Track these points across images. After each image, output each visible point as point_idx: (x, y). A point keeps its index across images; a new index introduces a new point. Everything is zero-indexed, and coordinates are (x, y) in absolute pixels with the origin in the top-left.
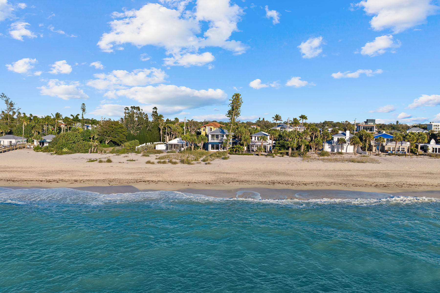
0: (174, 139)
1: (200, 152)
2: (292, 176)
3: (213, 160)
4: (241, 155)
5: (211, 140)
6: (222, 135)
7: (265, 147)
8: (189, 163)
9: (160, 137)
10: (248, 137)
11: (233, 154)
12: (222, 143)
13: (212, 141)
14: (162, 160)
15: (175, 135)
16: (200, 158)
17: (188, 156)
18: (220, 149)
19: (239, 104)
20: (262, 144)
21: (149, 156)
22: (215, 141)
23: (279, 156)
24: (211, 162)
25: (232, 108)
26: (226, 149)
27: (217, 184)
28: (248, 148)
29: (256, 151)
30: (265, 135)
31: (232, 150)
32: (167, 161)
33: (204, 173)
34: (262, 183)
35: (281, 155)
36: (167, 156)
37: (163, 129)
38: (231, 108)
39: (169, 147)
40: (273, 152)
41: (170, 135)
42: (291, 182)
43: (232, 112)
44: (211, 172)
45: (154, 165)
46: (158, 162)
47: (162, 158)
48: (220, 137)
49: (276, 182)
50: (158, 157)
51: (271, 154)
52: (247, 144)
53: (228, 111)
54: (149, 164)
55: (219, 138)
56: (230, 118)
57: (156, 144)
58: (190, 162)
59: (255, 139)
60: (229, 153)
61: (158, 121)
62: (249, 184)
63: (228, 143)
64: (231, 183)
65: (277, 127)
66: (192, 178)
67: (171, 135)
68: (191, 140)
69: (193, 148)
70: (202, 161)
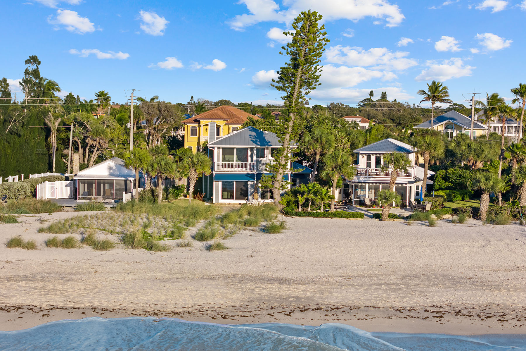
0: (96, 162)
1: (186, 208)
2: (498, 288)
3: (232, 234)
4: (324, 216)
5: (220, 167)
6: (258, 150)
7: (402, 191)
8: (151, 247)
9: (50, 156)
10: (345, 157)
11: (297, 214)
12: (259, 176)
13: (226, 169)
14: (62, 237)
15: (98, 149)
16: (185, 229)
17: (145, 220)
18: (250, 198)
19: (315, 45)
20: (393, 182)
21: (15, 221)
22: (235, 169)
23: (449, 221)
24: (226, 243)
25: (294, 59)
26: (272, 197)
27: (251, 318)
28: (346, 193)
29: (374, 203)
30: (401, 149)
31: (293, 199)
32: (78, 237)
33: (205, 282)
34: (401, 314)
35: (455, 218)
36: (75, 222)
37: (58, 131)
38: (288, 59)
39: (81, 189)
40: (428, 207)
41: (81, 151)
42: (498, 310)
43: (293, 75)
44: (227, 277)
45: (34, 251)
46: (49, 244)
47: (60, 229)
48: (252, 156)
49: (446, 309)
50: (46, 225)
51: (422, 215)
52: (341, 182)
53: (280, 70)
54: (18, 249)
55: (249, 159)
56: (284, 94)
57: (37, 181)
58: (155, 242)
59: (369, 165)
60: (282, 212)
61: (42, 102)
62: (358, 316)
63: (279, 177)
64: (297, 314)
65: (435, 123)
66: (163, 298)
67: (84, 151)
68: (156, 166)
69: (163, 195)
70: (194, 238)
